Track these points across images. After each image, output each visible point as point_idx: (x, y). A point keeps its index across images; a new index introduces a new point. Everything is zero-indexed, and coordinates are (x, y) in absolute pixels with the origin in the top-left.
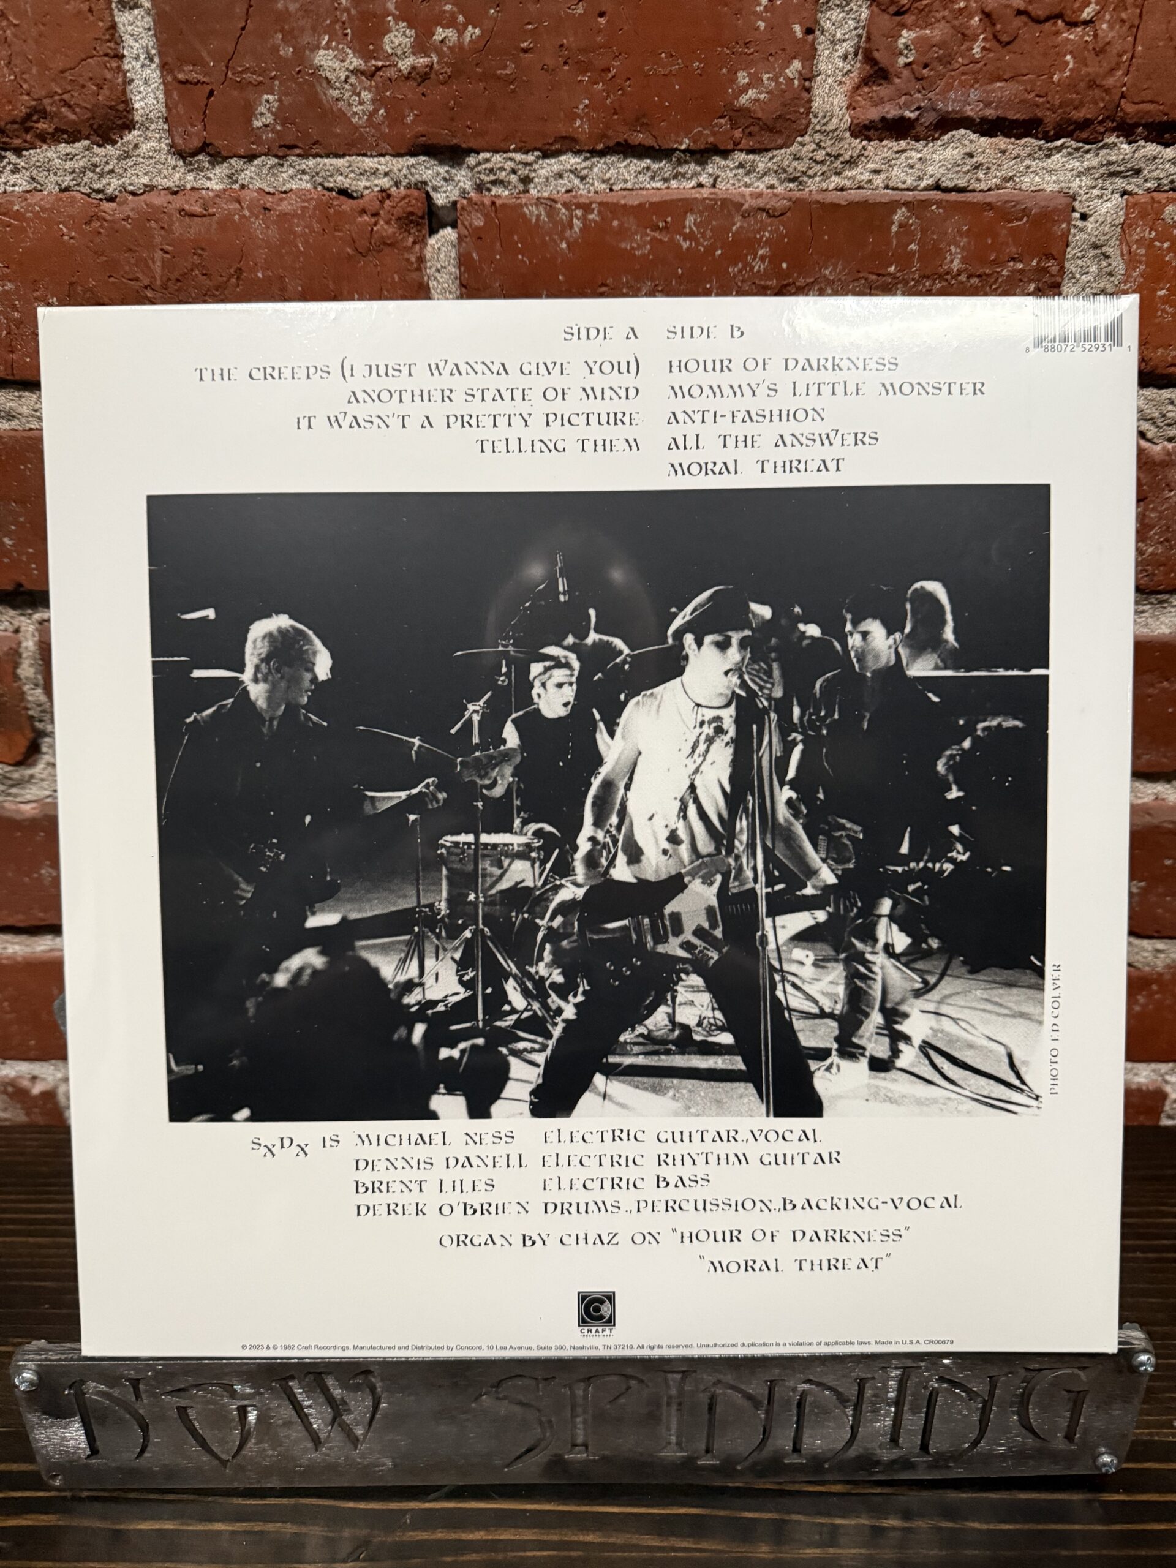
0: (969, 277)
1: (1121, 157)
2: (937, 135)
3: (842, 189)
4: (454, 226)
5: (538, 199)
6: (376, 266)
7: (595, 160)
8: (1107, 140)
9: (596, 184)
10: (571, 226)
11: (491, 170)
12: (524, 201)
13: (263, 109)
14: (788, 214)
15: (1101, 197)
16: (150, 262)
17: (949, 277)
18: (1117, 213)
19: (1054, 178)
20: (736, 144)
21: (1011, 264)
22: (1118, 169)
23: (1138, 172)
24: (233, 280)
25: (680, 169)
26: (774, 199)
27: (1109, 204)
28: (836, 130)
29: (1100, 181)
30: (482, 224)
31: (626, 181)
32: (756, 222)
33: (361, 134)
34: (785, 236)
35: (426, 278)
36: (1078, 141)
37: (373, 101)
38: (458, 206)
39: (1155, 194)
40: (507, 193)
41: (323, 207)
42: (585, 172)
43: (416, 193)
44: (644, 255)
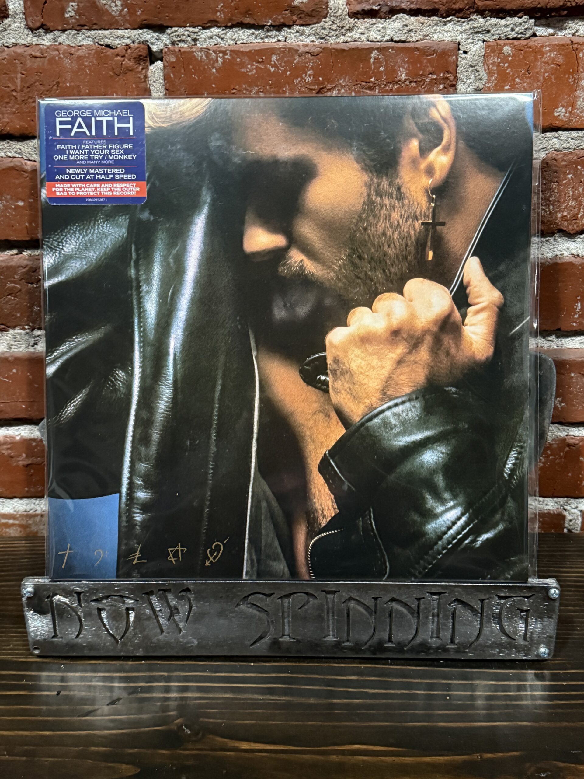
0: (411, 82)
1: (479, 25)
2: (390, 16)
3: (346, 42)
4: (162, 61)
5: (201, 48)
6: (124, 80)
7: (227, 30)
8: (471, 17)
9: (229, 41)
10: (217, 61)
11: (178, 36)
12: (194, 49)
13: (70, 9)
14: (321, 54)
15: (473, 43)
16: (15, 79)
17: (400, 83)
18: (481, 50)
19: (449, 35)
20: (295, 22)
21: (430, 76)
22: (479, 30)
23: (489, 31)
24: (55, 87)
25: (269, 34)
26: (314, 48)
27: (477, 46)
28: (341, 15)
29: (471, 36)
30: (174, 60)
31: (243, 39)
32: (306, 58)
33: (116, 20)
34: (320, 65)
35: (148, 86)
36: (458, 18)
37: (122, 5)
38: (163, 51)
39: (499, 41)
40: (186, 46)
41: (98, 53)
42: (223, 36)
43: (143, 46)
44: (252, 75)
